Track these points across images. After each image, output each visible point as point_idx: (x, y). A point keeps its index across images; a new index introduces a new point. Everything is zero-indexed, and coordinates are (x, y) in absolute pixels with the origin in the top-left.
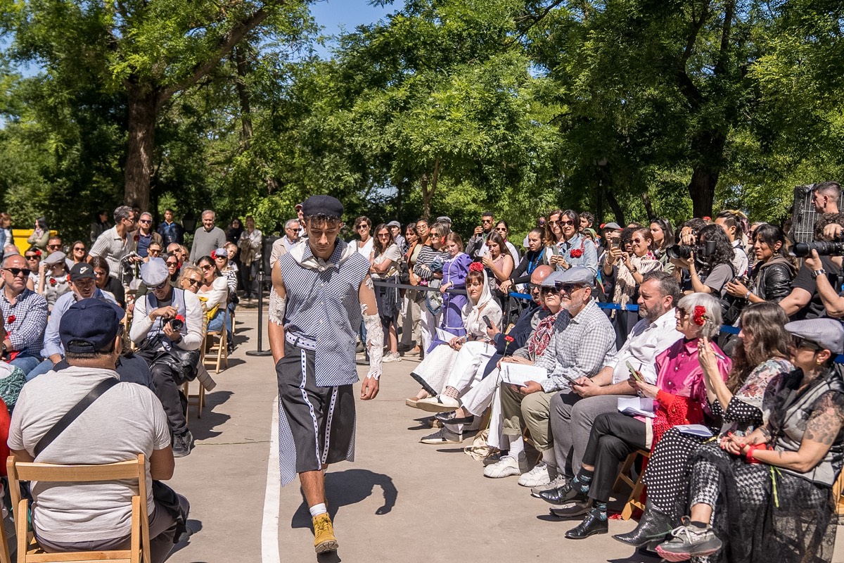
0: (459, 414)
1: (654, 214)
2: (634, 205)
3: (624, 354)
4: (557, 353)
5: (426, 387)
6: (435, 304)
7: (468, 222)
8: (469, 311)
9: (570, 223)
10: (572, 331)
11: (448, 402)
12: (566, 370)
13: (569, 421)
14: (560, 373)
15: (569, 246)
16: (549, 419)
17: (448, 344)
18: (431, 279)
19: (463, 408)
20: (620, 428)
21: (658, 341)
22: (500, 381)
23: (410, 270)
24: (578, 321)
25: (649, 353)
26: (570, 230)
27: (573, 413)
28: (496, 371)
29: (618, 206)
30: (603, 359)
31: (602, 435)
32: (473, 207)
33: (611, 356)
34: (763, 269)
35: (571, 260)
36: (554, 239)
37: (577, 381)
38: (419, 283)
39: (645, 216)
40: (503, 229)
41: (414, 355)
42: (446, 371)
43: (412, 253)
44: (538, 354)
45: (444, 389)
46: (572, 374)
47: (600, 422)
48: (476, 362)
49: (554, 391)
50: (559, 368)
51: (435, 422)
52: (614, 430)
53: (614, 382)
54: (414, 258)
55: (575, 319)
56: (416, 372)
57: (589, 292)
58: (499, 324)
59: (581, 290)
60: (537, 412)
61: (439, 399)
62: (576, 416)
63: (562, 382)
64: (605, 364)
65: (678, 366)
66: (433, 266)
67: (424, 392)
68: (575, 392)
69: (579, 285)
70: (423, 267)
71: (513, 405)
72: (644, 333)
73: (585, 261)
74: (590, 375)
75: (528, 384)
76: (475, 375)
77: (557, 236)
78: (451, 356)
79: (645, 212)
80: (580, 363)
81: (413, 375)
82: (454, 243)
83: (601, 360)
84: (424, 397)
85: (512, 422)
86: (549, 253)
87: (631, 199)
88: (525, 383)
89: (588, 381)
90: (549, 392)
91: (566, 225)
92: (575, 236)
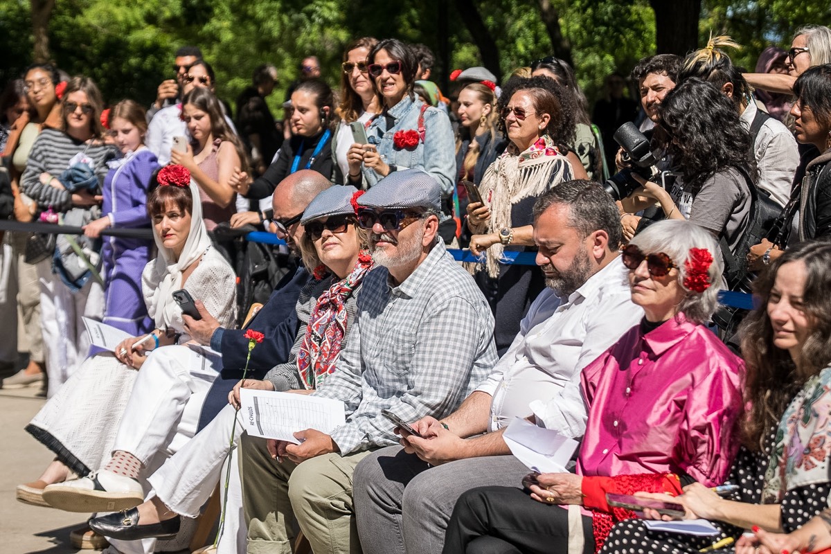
0: (147, 515)
1: (566, 44)
2: (520, 24)
3: (513, 361)
4: (364, 366)
5: (65, 457)
6: (76, 265)
7: (139, 68)
8: (158, 278)
9: (392, 68)
10: (398, 315)
11: (119, 486)
12: (386, 402)
13: (398, 518)
14: (372, 410)
15: (391, 122)
16: (353, 515)
17: (113, 354)
18: (64, 208)
19: (156, 500)
20: (511, 519)
21: (588, 329)
22: (239, 432)
23: (14, 186)
24: (409, 292)
25: (569, 357)
26: (394, 84)
27: (407, 502)
28: (227, 412)
29: (484, 28)
30: (469, 376)
31: (472, 538)
32: (148, 34)
33: (485, 367)
34: (813, 168)
35: (394, 155)
36: (356, 105)
37: (414, 426)
38: (36, 216)
39: (545, 49)
40: (202, 80)
41: (27, 384)
42: (109, 418)
43: (17, 145)
44: (321, 371)
45: (107, 459)
46: (399, 408)
47: (469, 506)
48: (181, 392)
49: (360, 450)
50: (371, 399)
51: (87, 537)
52: (501, 524)
53: (494, 427)
54: (21, 156)
55: (402, 288)
56: (39, 422)
57: (435, 225)
58: (229, 306)
59: (419, 223)
60: (326, 501)
61: (96, 481)
62: (413, 510)
63: (381, 428)
64: (472, 385)
65: (632, 384)
66: (70, 178)
67: (59, 467)
68: (409, 451)
69: (414, 212)
70: (45, 178)
71: (269, 485)
72: (557, 315)
73: (425, 157)
74: (441, 412)
75: (303, 437)
76: (177, 422)
77: (365, 97)
78: (121, 382)
79: (546, 40)
80: (418, 386)
81: (32, 429)
82: (128, 125)
83: (463, 377)
84: (62, 479)
85: (269, 526)
86: (344, 142)
87: (515, 10)
88: (297, 435)
89: (436, 426)
90: (350, 454)
91: (385, 74)
92: (406, 98)
